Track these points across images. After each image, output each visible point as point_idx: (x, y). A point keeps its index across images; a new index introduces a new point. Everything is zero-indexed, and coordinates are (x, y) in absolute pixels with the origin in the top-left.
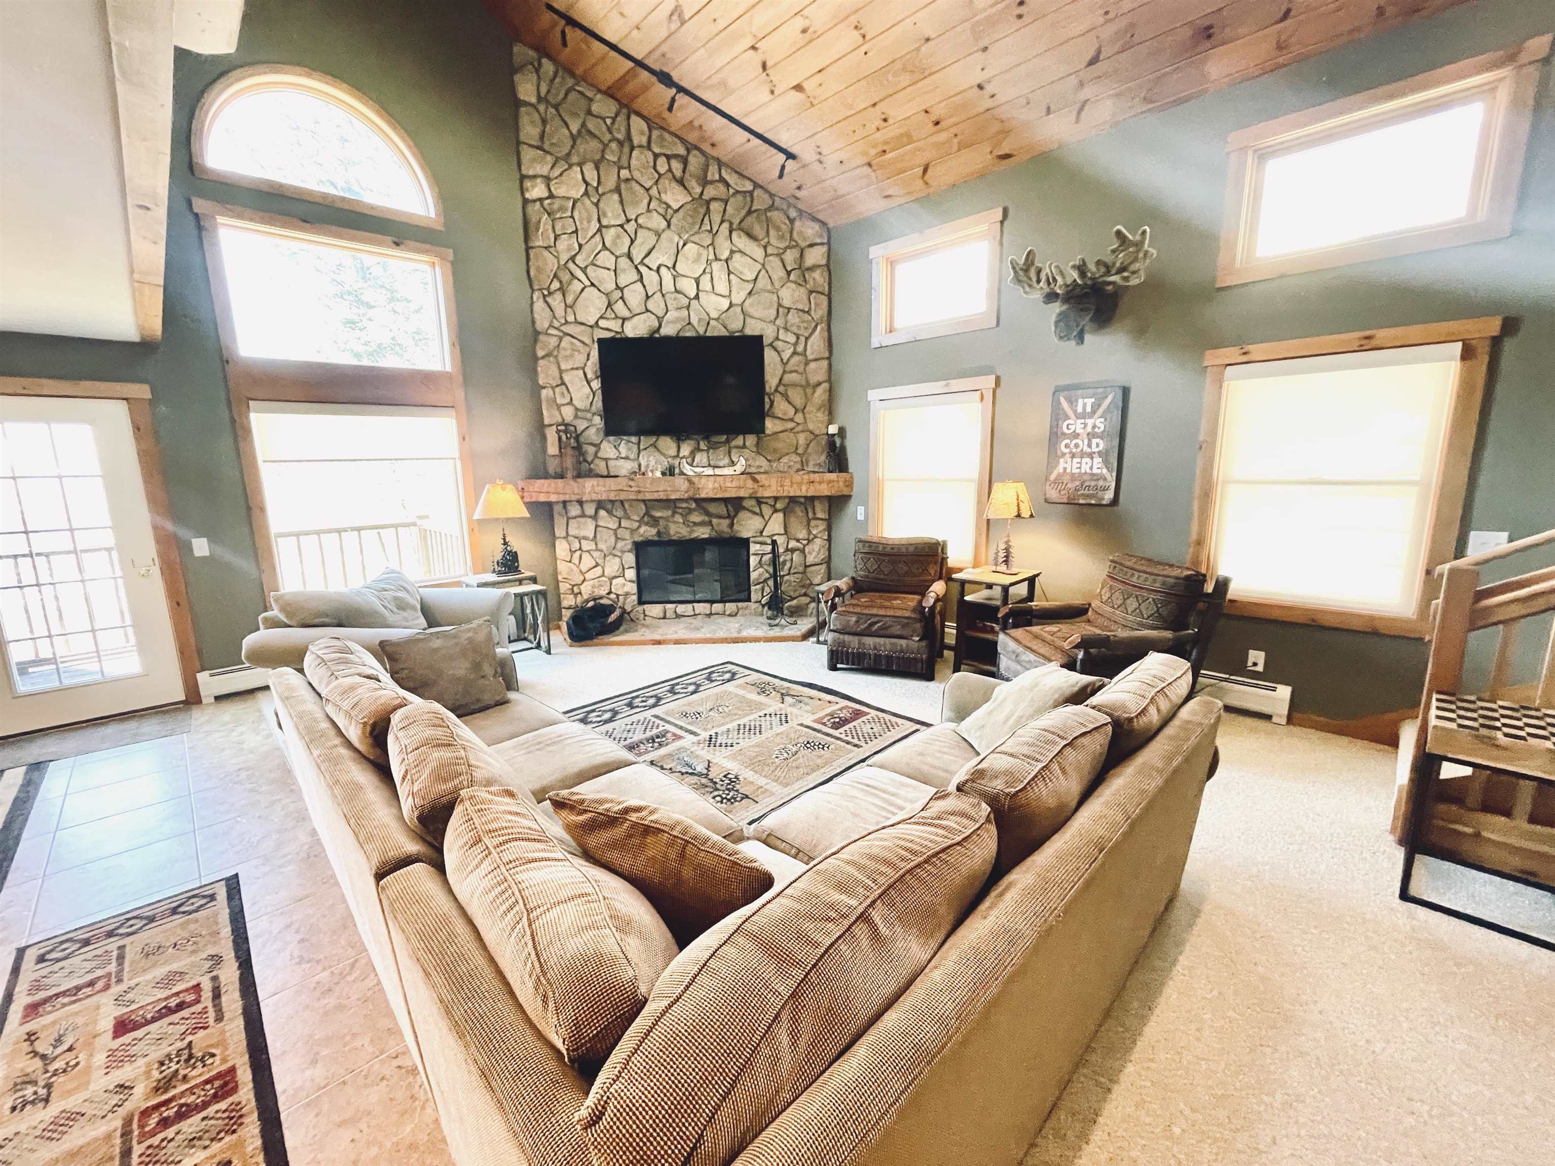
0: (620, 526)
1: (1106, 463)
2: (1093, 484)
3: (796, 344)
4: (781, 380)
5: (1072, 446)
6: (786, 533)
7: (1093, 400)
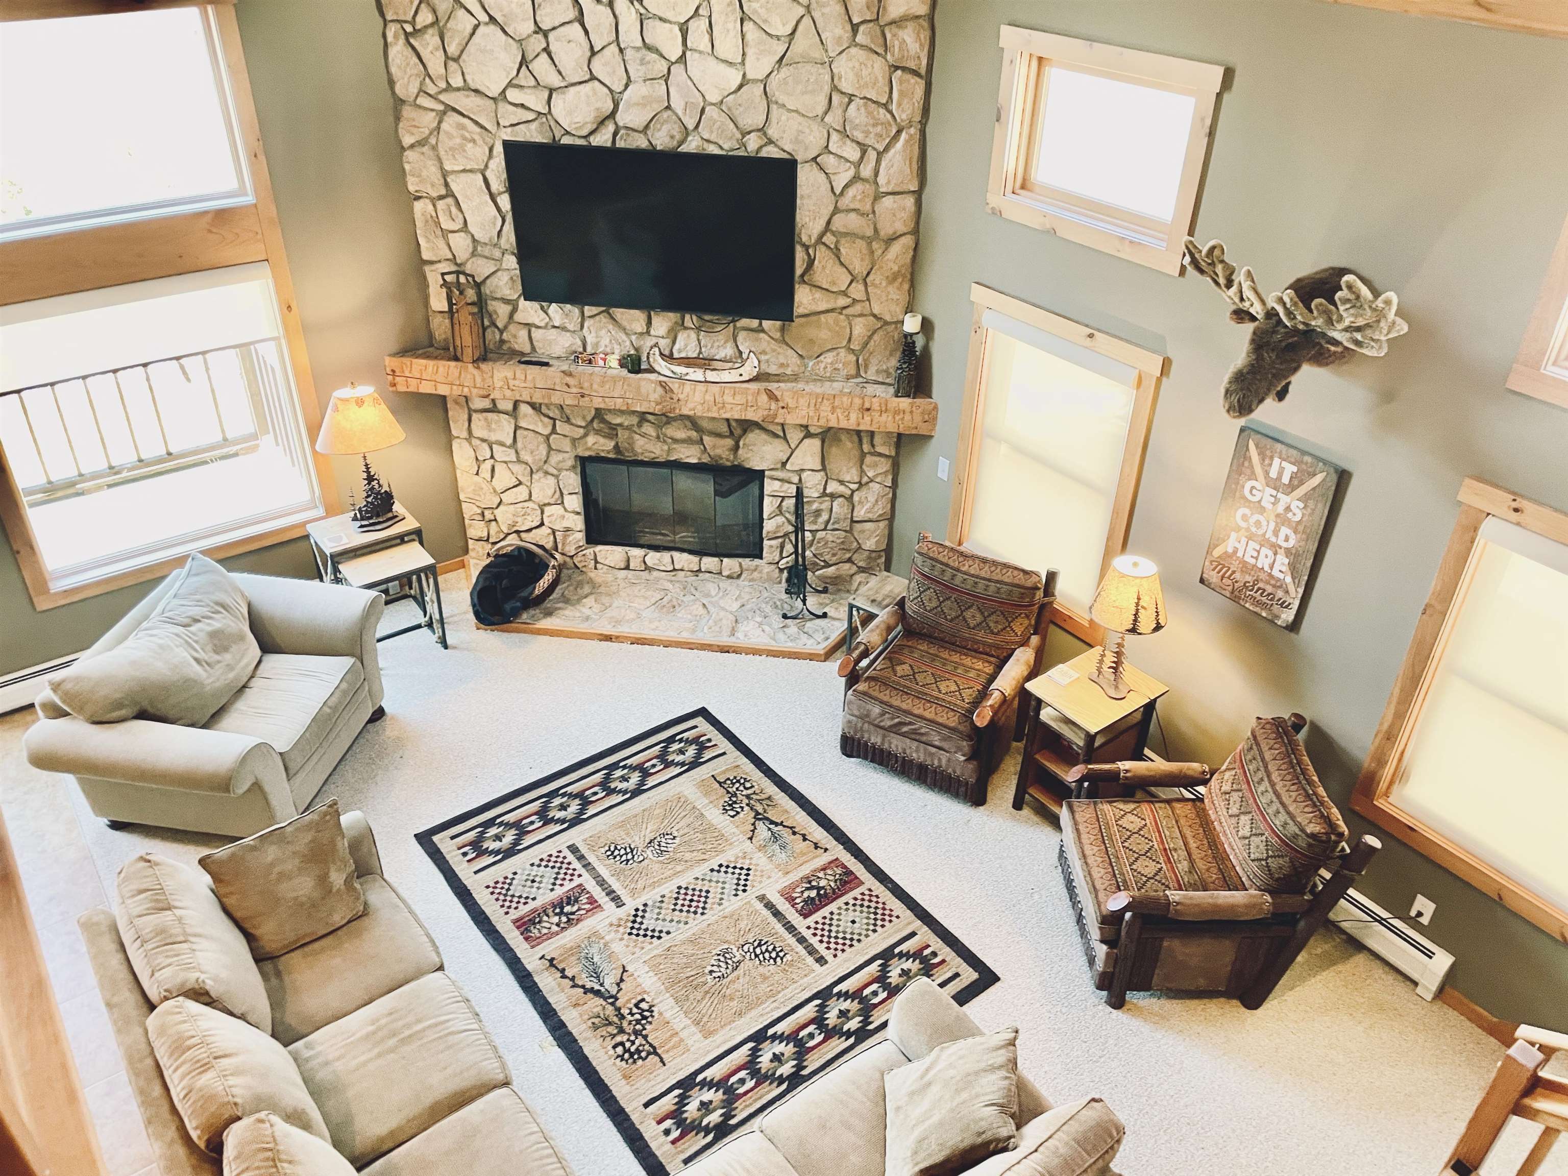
0: (554, 431)
1: (1293, 568)
2: (1269, 589)
3: (858, 164)
4: (829, 223)
5: (1252, 520)
6: (824, 469)
7: (1295, 469)
